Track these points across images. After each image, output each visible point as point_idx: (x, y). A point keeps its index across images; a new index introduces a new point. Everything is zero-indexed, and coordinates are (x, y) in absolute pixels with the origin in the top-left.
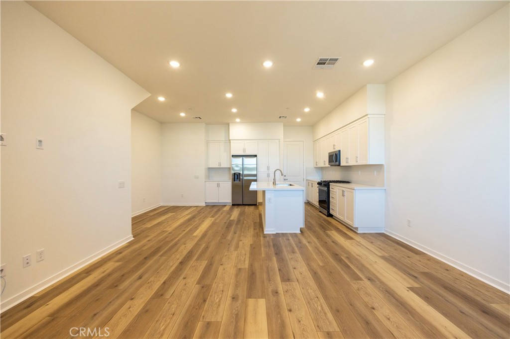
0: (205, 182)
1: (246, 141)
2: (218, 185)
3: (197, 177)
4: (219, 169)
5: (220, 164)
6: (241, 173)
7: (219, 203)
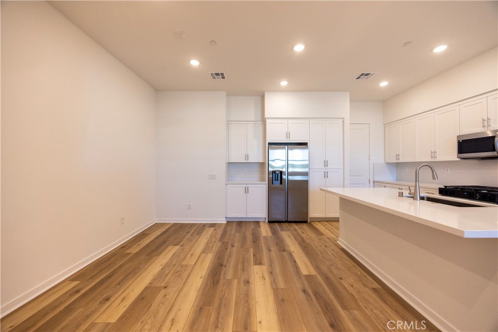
0: (226, 184)
1: (290, 121)
2: (247, 191)
3: (212, 177)
4: (245, 165)
5: (247, 157)
6: (284, 170)
7: (247, 218)
